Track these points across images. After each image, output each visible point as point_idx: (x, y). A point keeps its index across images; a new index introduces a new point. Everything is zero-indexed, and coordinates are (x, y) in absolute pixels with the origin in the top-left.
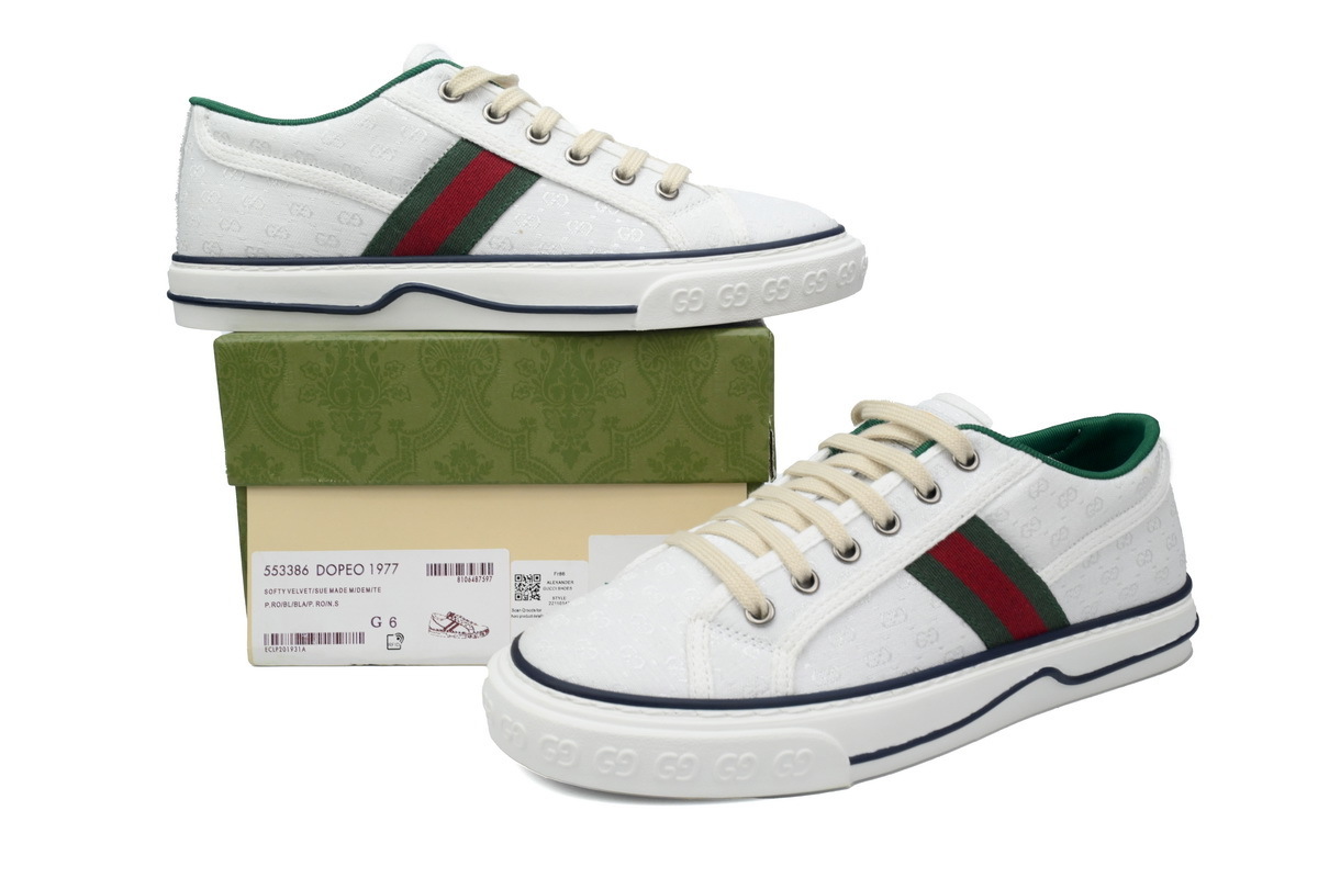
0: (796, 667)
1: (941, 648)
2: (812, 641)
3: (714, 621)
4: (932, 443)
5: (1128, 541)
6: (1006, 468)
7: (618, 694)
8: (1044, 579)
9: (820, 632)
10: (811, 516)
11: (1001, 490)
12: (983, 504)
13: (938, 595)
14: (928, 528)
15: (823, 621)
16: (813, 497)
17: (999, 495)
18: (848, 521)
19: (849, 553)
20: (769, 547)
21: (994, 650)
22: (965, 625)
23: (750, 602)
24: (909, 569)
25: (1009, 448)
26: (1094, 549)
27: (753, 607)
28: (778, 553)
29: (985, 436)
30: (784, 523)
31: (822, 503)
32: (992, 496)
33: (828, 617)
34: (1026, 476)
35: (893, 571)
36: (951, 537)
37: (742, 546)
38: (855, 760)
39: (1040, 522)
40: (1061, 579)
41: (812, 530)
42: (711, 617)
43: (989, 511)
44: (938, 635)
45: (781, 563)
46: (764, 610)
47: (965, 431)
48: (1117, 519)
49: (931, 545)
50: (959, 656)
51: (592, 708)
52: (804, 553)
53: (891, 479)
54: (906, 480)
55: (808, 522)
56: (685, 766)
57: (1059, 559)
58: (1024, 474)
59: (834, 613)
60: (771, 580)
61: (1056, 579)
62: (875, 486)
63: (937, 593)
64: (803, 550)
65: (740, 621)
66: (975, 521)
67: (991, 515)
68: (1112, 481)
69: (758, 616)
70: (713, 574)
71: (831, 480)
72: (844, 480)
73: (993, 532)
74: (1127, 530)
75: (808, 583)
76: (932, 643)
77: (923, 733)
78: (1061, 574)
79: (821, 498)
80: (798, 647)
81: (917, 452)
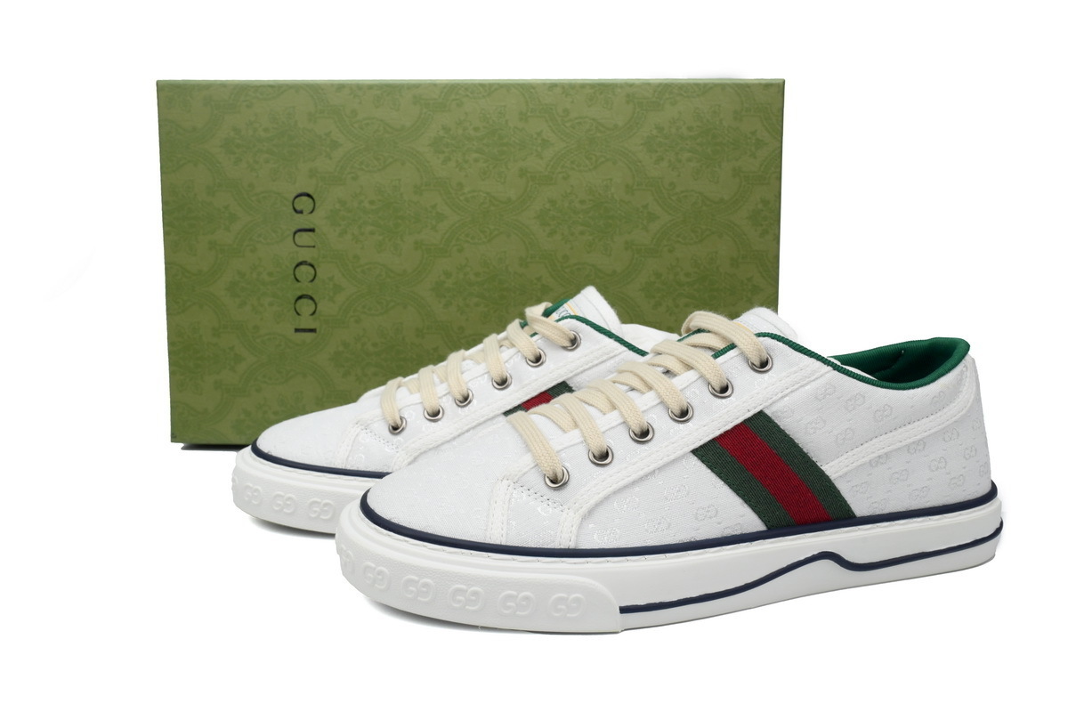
0: (580, 527)
1: (719, 523)
2: (598, 505)
3: (518, 482)
4: (732, 346)
5: (921, 447)
6: (795, 372)
7: (427, 534)
8: (828, 473)
9: (607, 498)
10: (616, 402)
11: (789, 390)
12: (770, 401)
13: (721, 478)
14: (716, 419)
15: (611, 489)
16: (625, 388)
17: (786, 395)
18: (646, 408)
19: (643, 435)
20: (576, 425)
21: (775, 530)
22: (746, 505)
23: (548, 469)
24: (695, 452)
25: (802, 355)
26: (882, 451)
27: (551, 473)
28: (581, 430)
29: (781, 344)
30: (596, 407)
31: (632, 394)
32: (780, 395)
33: (615, 487)
34: (814, 380)
35: (680, 453)
36: (736, 428)
37: (556, 424)
38: (624, 610)
39: (825, 422)
40: (846, 474)
41: (615, 413)
42: (516, 479)
43: (774, 408)
44: (717, 512)
45: (582, 439)
46: (560, 476)
47: (761, 339)
48: (909, 427)
49: (717, 433)
50: (738, 532)
51: (405, 543)
52: (604, 433)
53: (691, 375)
54: (702, 376)
55: (614, 407)
56: (474, 598)
57: (845, 456)
58: (813, 378)
59: (621, 484)
60: (571, 452)
61: (840, 473)
62: (675, 381)
63: (720, 475)
64: (603, 430)
65: (540, 485)
66: (761, 414)
67: (776, 412)
68: (905, 392)
69: (554, 481)
70: (526, 443)
71: (642, 375)
72: (654, 376)
73: (778, 427)
74: (919, 437)
75: (602, 457)
76: (711, 518)
77: (694, 595)
78: (846, 470)
79: (633, 389)
80: (585, 509)
81: (718, 354)
